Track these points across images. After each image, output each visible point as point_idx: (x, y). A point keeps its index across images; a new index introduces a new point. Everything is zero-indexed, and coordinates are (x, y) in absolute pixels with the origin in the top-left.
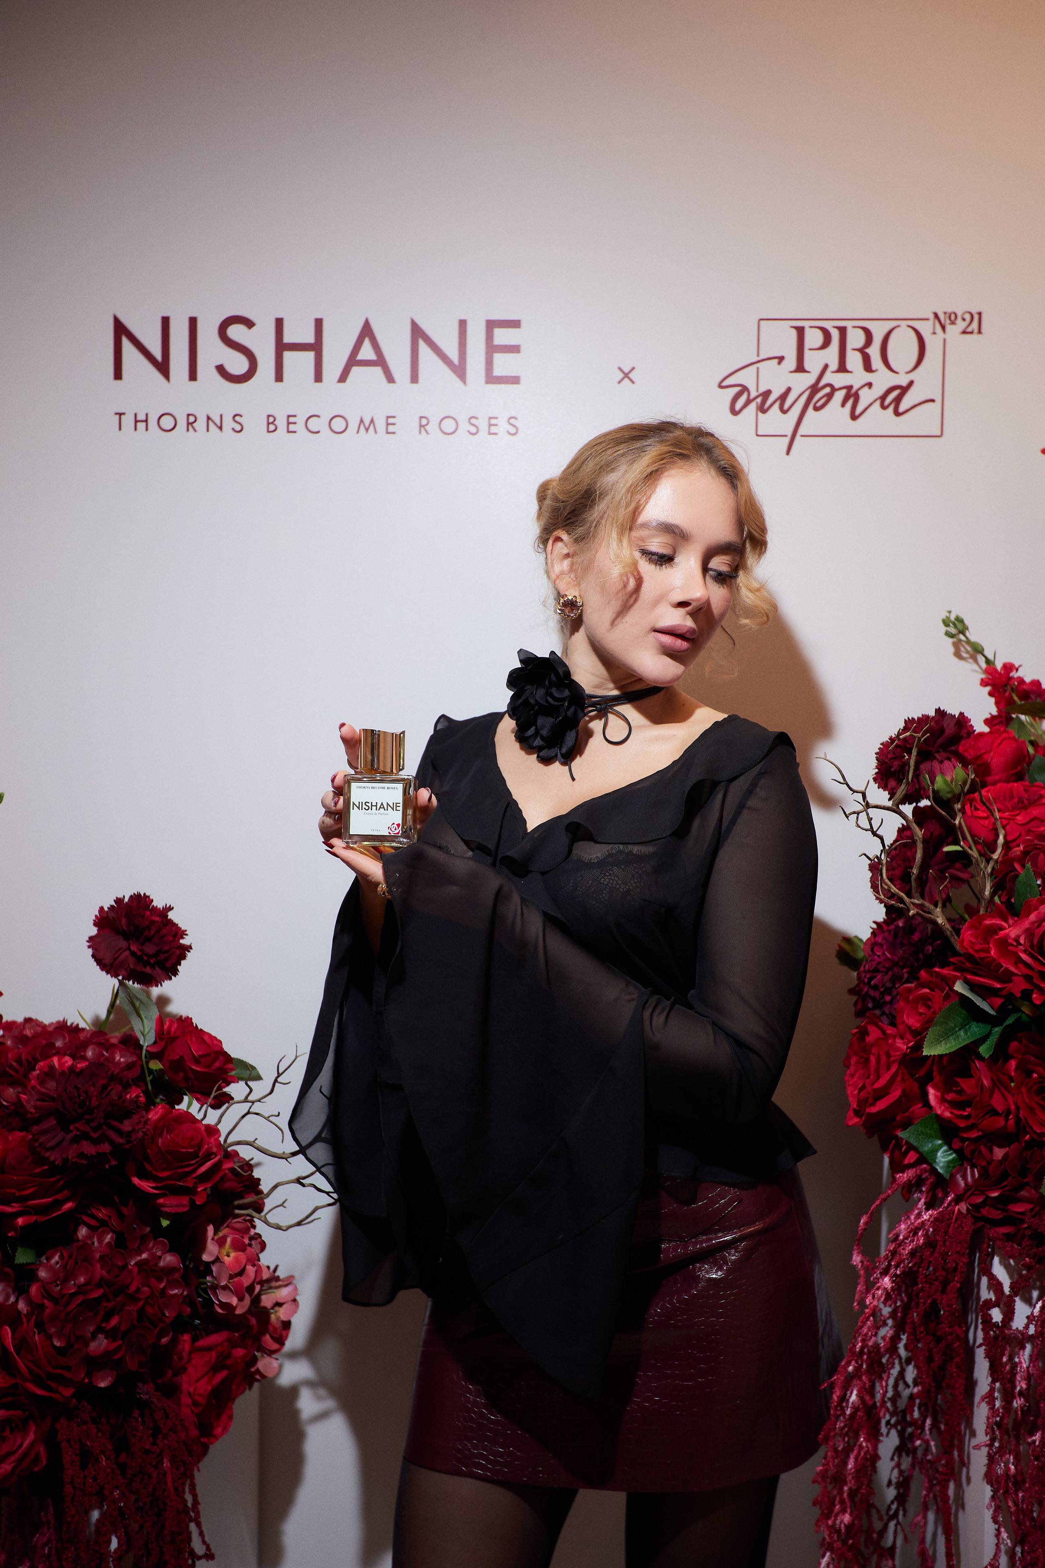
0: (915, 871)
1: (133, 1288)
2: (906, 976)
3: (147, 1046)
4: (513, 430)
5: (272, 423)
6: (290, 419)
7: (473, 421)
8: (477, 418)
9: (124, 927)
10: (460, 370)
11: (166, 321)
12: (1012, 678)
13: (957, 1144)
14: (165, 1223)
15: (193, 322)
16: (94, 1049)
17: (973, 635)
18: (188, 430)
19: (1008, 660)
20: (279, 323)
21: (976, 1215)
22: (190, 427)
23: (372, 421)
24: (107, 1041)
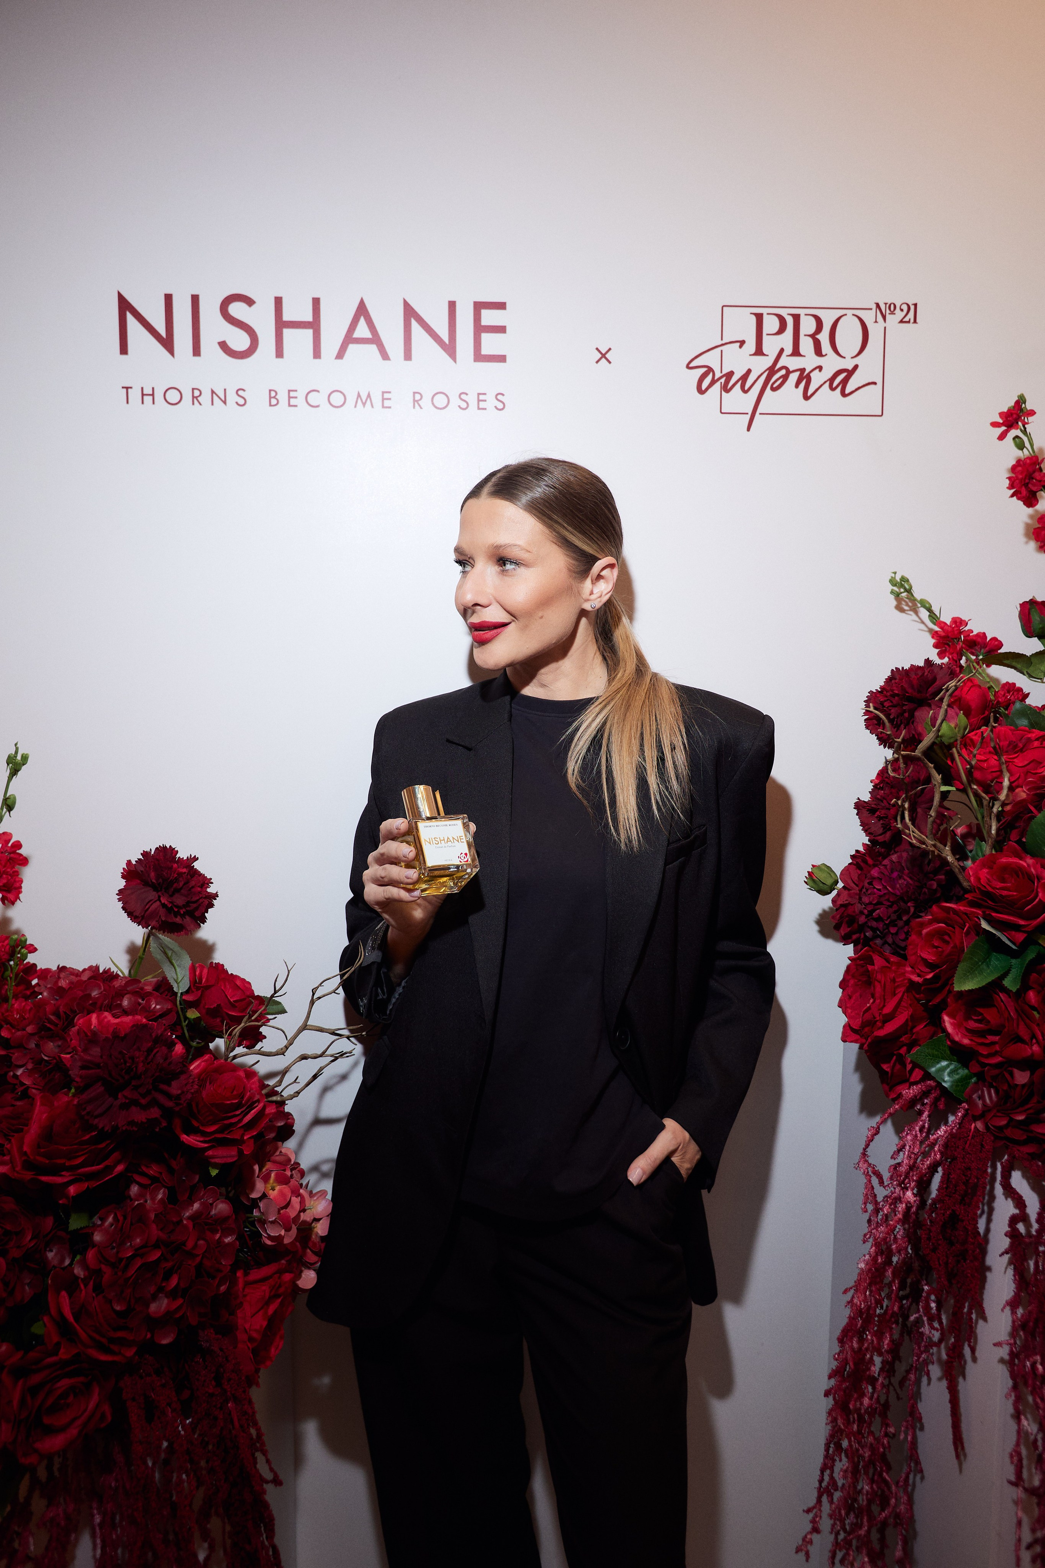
0: (933, 813)
1: (190, 1245)
2: (912, 910)
3: (182, 994)
4: (500, 406)
5: (274, 397)
6: (291, 394)
7: (463, 396)
8: (467, 394)
9: (154, 881)
10: (450, 349)
11: (168, 298)
12: (960, 633)
13: (975, 1068)
14: (214, 1172)
15: (195, 299)
16: (130, 999)
17: (918, 594)
18: (193, 404)
19: (956, 615)
20: (278, 301)
21: (998, 1134)
22: (195, 400)
23: (369, 396)
24: (142, 989)
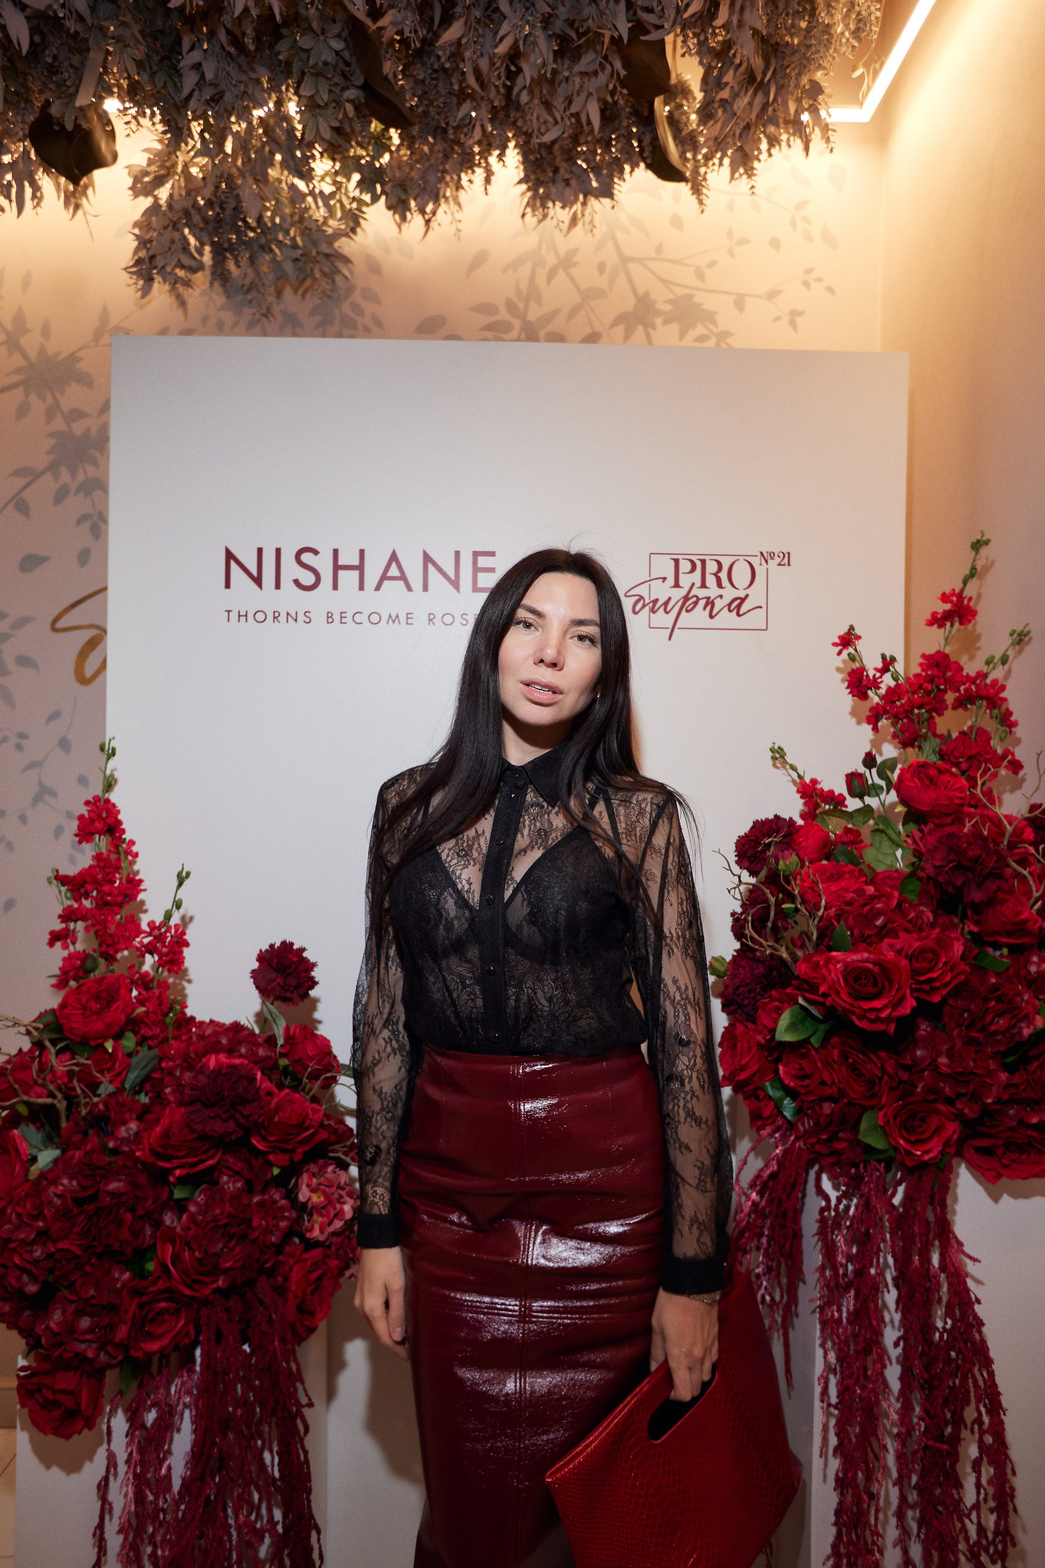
0: (770, 924)
5: (331, 617)
6: (342, 615)
7: (465, 616)
8: (467, 615)
10: (456, 584)
11: (260, 551)
12: (816, 789)
13: (798, 1101)
15: (278, 551)
17: (789, 759)
18: (274, 622)
19: (814, 776)
20: (336, 552)
21: (812, 1148)
22: (276, 620)
23: (397, 616)
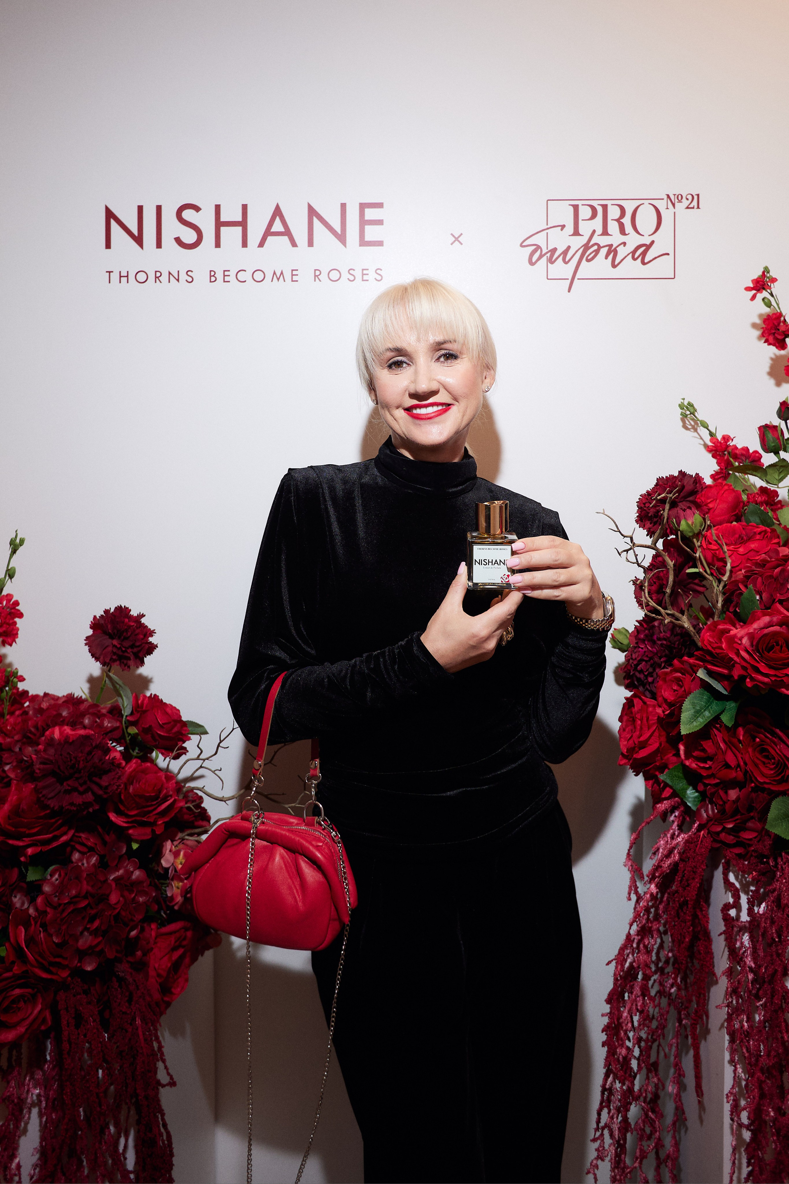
0: (668, 589)
2: (663, 665)
3: (126, 716)
4: (379, 278)
5: (213, 276)
6: (225, 273)
7: (352, 272)
8: (354, 270)
9: (110, 630)
10: (342, 237)
11: (140, 209)
12: (727, 446)
13: (701, 787)
14: (135, 846)
15: (159, 209)
16: (89, 718)
17: (700, 416)
18: (156, 282)
19: (725, 433)
20: (218, 208)
21: (716, 838)
22: (157, 280)
23: (282, 273)
24: (99, 711)
